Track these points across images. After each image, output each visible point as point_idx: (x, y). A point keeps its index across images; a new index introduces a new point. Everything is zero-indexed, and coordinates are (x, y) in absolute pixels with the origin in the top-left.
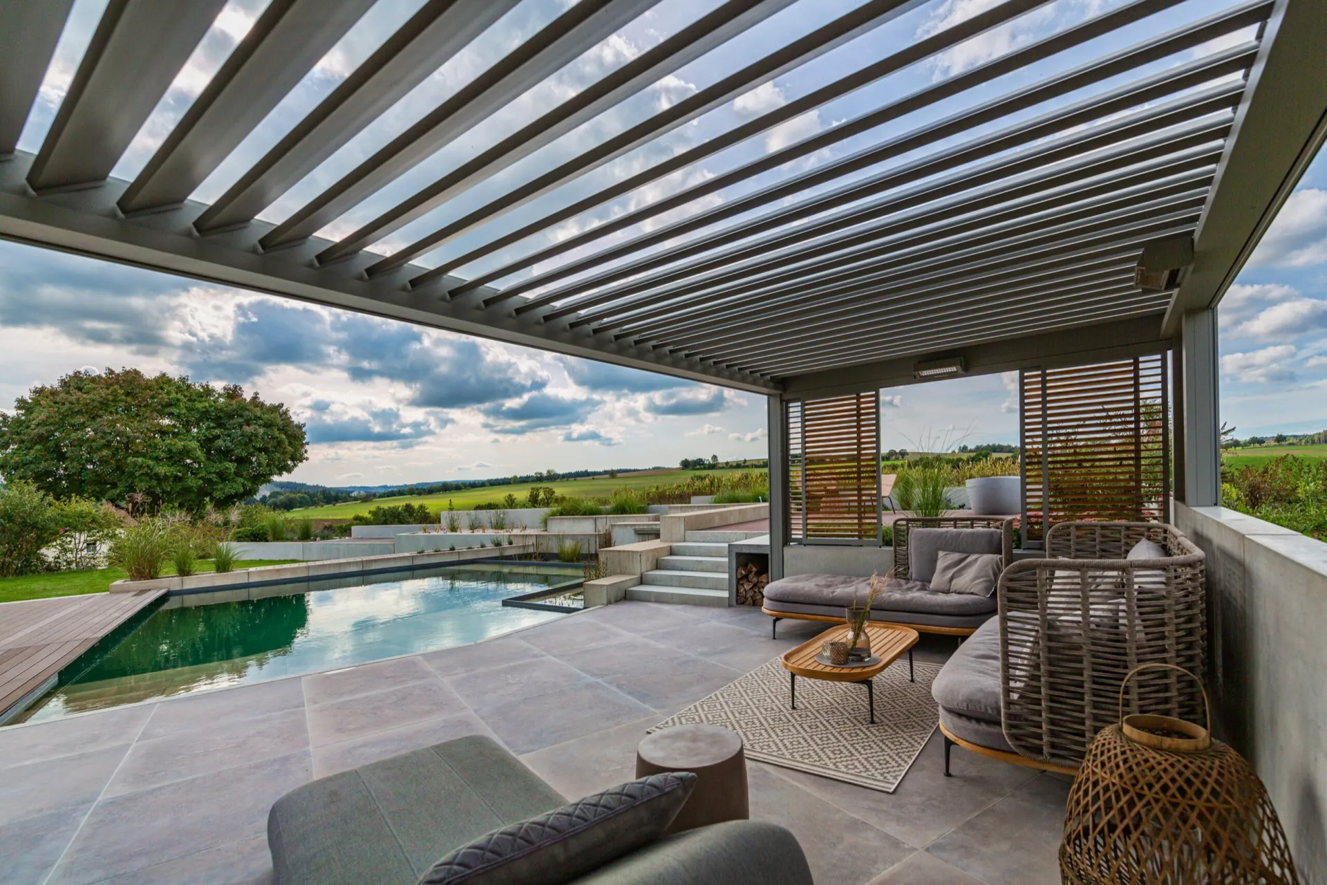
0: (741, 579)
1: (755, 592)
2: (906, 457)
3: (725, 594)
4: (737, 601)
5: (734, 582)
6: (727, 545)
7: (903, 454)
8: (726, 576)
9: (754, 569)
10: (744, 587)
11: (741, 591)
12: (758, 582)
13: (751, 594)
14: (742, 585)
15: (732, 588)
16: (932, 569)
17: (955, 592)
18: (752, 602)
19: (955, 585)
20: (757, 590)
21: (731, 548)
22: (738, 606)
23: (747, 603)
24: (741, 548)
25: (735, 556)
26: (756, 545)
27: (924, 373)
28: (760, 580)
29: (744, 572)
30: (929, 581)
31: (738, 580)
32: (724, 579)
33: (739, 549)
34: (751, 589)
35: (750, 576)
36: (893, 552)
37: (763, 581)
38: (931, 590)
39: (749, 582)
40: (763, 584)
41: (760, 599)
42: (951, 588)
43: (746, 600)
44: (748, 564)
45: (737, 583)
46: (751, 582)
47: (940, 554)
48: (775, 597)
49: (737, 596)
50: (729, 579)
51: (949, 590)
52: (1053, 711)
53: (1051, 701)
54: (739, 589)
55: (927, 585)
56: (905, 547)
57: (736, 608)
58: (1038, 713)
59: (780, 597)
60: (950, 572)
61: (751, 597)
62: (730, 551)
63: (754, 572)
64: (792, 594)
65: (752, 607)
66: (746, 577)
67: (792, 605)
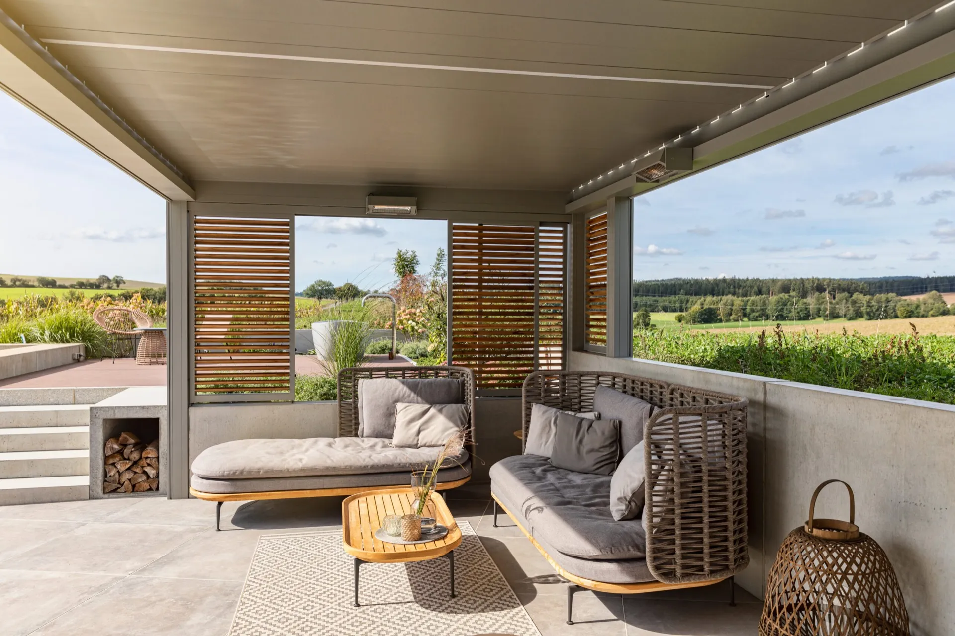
0: (112, 456)
1: (136, 473)
2: (122, 286)
3: (84, 481)
4: (104, 489)
5: (101, 462)
6: (87, 407)
7: (119, 282)
8: (86, 454)
9: (132, 441)
10: (116, 467)
11: (112, 474)
12: (141, 458)
13: (128, 476)
14: (114, 464)
15: (96, 471)
16: (392, 424)
17: (425, 446)
18: (130, 487)
19: (423, 439)
20: (138, 470)
21: (95, 412)
22: (106, 496)
23: (122, 489)
24: (113, 412)
25: (101, 423)
26: (140, 407)
27: (377, 207)
28: (144, 455)
29: (116, 447)
30: (390, 437)
31: (106, 458)
32: (83, 459)
33: (110, 413)
34: (129, 469)
35: (126, 450)
36: (338, 407)
37: (149, 456)
38: (397, 446)
39: (125, 459)
40: (148, 461)
41: (143, 481)
42: (419, 442)
43: (119, 486)
44: (124, 435)
45: (105, 463)
46: (129, 459)
47: (400, 406)
48: (219, 476)
49: (105, 481)
50: (91, 458)
51: (415, 442)
52: (683, 537)
53: (683, 529)
54: (108, 471)
55: (387, 441)
56: (351, 401)
57: (102, 498)
58: (673, 542)
59: (228, 475)
60: (416, 425)
61: (130, 480)
62: (94, 417)
63: (135, 445)
64: (247, 468)
65: (132, 494)
66: (121, 452)
67: (244, 483)
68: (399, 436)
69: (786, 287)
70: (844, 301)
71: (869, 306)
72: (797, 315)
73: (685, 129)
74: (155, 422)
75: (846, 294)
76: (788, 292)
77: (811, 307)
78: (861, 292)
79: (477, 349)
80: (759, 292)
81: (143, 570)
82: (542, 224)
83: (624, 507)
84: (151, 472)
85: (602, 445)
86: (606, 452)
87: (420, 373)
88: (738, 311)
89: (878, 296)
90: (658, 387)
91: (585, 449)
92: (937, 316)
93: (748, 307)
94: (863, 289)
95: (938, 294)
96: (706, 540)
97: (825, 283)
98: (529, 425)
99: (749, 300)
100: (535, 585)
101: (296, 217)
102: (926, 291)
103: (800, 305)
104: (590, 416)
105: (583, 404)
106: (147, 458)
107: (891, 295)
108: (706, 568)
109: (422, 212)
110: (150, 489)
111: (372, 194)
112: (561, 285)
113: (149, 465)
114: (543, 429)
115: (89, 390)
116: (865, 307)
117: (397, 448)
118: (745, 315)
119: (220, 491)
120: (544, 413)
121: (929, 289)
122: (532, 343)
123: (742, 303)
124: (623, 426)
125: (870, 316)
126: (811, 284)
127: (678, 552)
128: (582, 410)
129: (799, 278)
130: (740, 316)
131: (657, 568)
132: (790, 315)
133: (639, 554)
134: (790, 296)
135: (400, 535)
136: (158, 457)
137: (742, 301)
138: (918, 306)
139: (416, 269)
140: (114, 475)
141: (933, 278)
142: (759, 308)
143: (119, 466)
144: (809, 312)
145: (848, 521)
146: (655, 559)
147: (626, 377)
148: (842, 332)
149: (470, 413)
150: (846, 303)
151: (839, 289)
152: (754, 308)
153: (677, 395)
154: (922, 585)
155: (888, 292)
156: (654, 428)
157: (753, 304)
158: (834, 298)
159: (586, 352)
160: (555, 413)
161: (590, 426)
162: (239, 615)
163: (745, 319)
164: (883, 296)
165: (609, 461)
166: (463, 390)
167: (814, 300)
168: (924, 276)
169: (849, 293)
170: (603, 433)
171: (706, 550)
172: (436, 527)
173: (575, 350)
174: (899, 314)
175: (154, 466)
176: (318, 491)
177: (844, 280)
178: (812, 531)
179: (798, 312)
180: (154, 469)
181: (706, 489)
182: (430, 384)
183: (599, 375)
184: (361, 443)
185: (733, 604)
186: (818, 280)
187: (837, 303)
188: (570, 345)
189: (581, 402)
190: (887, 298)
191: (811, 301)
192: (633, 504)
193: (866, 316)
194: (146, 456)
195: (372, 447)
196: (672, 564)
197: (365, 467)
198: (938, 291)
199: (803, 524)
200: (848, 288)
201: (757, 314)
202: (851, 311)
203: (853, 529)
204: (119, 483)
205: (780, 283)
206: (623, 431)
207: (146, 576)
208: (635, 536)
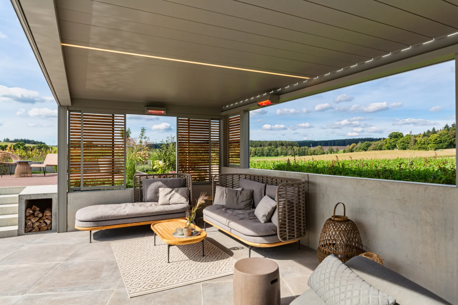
0: (29, 216)
1: (40, 223)
3: (15, 228)
4: (25, 231)
5: (24, 219)
6: (17, 195)
8: (17, 216)
10: (31, 221)
11: (29, 224)
12: (43, 216)
13: (37, 224)
14: (30, 219)
15: (21, 223)
16: (157, 196)
17: (173, 204)
18: (38, 229)
19: (172, 201)
20: (42, 221)
21: (21, 197)
22: (26, 234)
23: (34, 230)
24: (30, 196)
25: (24, 202)
26: (43, 194)
27: (149, 111)
28: (44, 215)
29: (31, 212)
30: (157, 201)
31: (26, 217)
32: (15, 218)
33: (28, 197)
34: (37, 221)
35: (35, 213)
36: (133, 191)
37: (47, 215)
38: (161, 205)
39: (35, 217)
40: (47, 217)
41: (45, 226)
42: (170, 202)
43: (33, 229)
44: (34, 207)
45: (26, 219)
46: (37, 217)
47: (160, 189)
48: (91, 220)
49: (25, 227)
50: (19, 218)
51: (169, 203)
52: (289, 226)
53: (289, 223)
54: (27, 222)
55: (156, 203)
56: (138, 188)
57: (24, 235)
58: (285, 228)
59: (95, 219)
60: (168, 196)
61: (38, 226)
62: (20, 199)
63: (39, 210)
64: (104, 216)
65: (39, 232)
66: (33, 214)
67: (102, 222)
68: (161, 201)
69: (270, 144)
70: (290, 149)
71: (299, 151)
72: (274, 154)
73: (275, 89)
74: (51, 200)
75: (291, 147)
76: (271, 146)
77: (279, 151)
78: (296, 146)
79: (188, 167)
80: (261, 146)
81: (67, 260)
82: (212, 119)
83: (265, 218)
84: (48, 222)
85: (247, 199)
86: (248, 201)
87: (173, 176)
88: (253, 153)
89: (302, 147)
90: (266, 178)
91: (240, 201)
92: (321, 154)
93: (257, 151)
94: (297, 145)
95: (321, 147)
96: (295, 227)
97: (284, 143)
98: (215, 194)
99: (257, 149)
100: (232, 250)
101: (127, 114)
102: (317, 146)
103: (275, 151)
104: (240, 189)
105: (234, 185)
106: (46, 216)
107: (306, 147)
108: (296, 236)
109: (168, 114)
110: (48, 229)
111: (147, 106)
112: (219, 142)
113: (47, 219)
114: (221, 195)
115: (6, 188)
116: (297, 151)
117: (161, 206)
118: (256, 154)
119: (91, 226)
120: (221, 189)
121: (318, 145)
122: (208, 164)
123: (255, 150)
124: (254, 192)
125: (299, 154)
126: (279, 143)
127: (287, 231)
128: (234, 188)
129: (275, 140)
130: (254, 155)
131: (281, 237)
132: (272, 154)
133: (275, 233)
134: (272, 147)
135: (183, 235)
136: (51, 216)
137: (255, 149)
138: (315, 151)
139: (130, 135)
140: (30, 224)
141: (319, 141)
142: (261, 152)
143: (32, 220)
144: (278, 153)
145: (343, 215)
146: (280, 234)
147: (250, 175)
148: (312, 159)
149: (190, 191)
150: (291, 150)
151: (289, 145)
152: (259, 152)
153: (274, 180)
154: (365, 233)
155: (305, 146)
156: (280, 190)
157: (259, 150)
158: (287, 148)
159: (228, 167)
160: (225, 189)
161: (241, 193)
162: (122, 271)
163: (256, 156)
164: (303, 147)
165: (249, 205)
166: (186, 182)
167: (280, 149)
168: (316, 140)
169: (292, 146)
170: (247, 195)
171: (295, 230)
172: (195, 231)
173: (224, 166)
174: (309, 154)
175: (49, 219)
176: (134, 224)
177: (290, 141)
178: (335, 219)
179: (275, 153)
180: (49, 220)
181: (295, 209)
182: (172, 180)
183: (240, 175)
184: (145, 204)
185: (299, 249)
186: (281, 141)
187: (288, 150)
188: (222, 164)
189: (233, 185)
190: (305, 148)
191: (279, 149)
192: (268, 217)
193: (298, 155)
194: (46, 215)
195: (151, 205)
196: (285, 235)
197: (153, 213)
198: (321, 146)
199: (330, 217)
200: (292, 144)
201: (260, 154)
202: (293, 153)
203: (346, 218)
204: (32, 228)
205: (268, 143)
206: (254, 193)
207: (70, 262)
208: (273, 227)
